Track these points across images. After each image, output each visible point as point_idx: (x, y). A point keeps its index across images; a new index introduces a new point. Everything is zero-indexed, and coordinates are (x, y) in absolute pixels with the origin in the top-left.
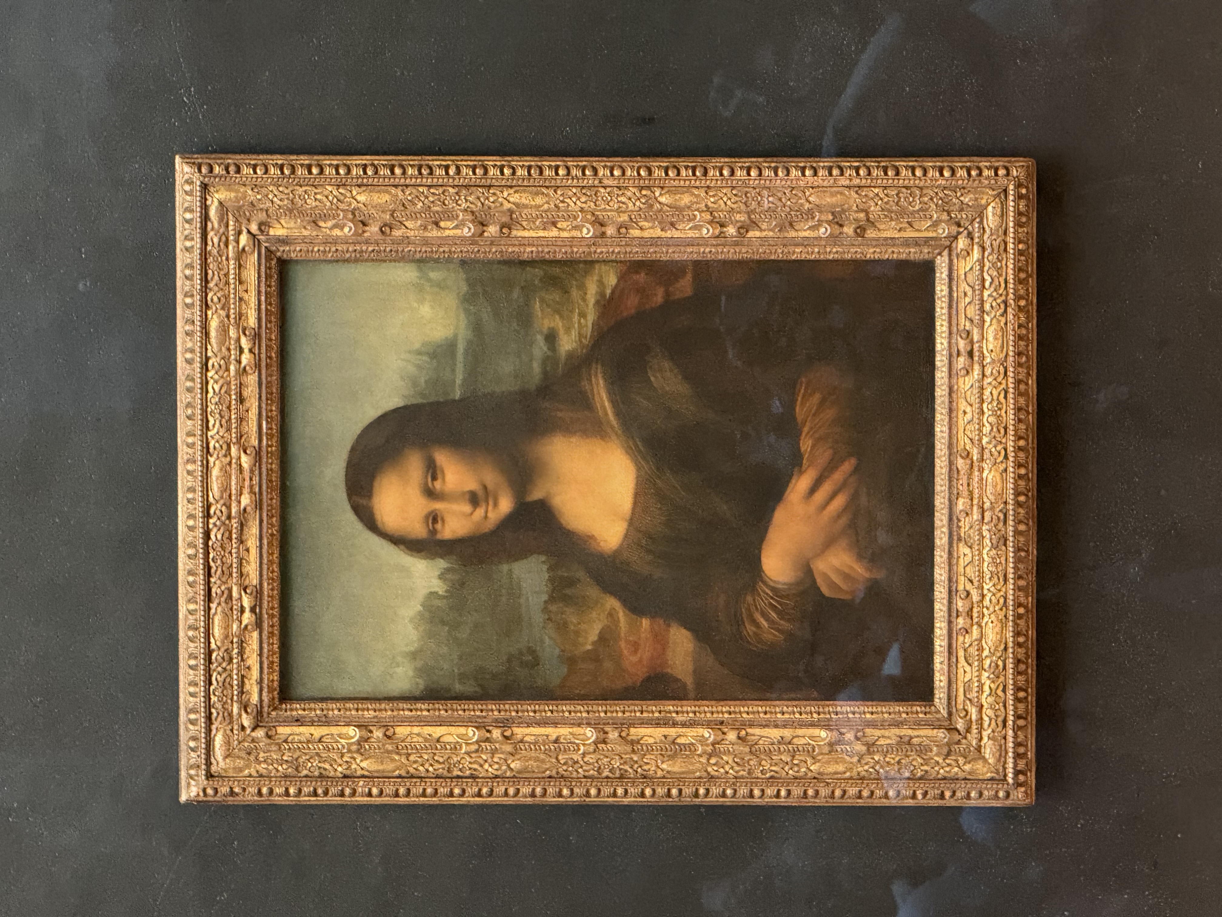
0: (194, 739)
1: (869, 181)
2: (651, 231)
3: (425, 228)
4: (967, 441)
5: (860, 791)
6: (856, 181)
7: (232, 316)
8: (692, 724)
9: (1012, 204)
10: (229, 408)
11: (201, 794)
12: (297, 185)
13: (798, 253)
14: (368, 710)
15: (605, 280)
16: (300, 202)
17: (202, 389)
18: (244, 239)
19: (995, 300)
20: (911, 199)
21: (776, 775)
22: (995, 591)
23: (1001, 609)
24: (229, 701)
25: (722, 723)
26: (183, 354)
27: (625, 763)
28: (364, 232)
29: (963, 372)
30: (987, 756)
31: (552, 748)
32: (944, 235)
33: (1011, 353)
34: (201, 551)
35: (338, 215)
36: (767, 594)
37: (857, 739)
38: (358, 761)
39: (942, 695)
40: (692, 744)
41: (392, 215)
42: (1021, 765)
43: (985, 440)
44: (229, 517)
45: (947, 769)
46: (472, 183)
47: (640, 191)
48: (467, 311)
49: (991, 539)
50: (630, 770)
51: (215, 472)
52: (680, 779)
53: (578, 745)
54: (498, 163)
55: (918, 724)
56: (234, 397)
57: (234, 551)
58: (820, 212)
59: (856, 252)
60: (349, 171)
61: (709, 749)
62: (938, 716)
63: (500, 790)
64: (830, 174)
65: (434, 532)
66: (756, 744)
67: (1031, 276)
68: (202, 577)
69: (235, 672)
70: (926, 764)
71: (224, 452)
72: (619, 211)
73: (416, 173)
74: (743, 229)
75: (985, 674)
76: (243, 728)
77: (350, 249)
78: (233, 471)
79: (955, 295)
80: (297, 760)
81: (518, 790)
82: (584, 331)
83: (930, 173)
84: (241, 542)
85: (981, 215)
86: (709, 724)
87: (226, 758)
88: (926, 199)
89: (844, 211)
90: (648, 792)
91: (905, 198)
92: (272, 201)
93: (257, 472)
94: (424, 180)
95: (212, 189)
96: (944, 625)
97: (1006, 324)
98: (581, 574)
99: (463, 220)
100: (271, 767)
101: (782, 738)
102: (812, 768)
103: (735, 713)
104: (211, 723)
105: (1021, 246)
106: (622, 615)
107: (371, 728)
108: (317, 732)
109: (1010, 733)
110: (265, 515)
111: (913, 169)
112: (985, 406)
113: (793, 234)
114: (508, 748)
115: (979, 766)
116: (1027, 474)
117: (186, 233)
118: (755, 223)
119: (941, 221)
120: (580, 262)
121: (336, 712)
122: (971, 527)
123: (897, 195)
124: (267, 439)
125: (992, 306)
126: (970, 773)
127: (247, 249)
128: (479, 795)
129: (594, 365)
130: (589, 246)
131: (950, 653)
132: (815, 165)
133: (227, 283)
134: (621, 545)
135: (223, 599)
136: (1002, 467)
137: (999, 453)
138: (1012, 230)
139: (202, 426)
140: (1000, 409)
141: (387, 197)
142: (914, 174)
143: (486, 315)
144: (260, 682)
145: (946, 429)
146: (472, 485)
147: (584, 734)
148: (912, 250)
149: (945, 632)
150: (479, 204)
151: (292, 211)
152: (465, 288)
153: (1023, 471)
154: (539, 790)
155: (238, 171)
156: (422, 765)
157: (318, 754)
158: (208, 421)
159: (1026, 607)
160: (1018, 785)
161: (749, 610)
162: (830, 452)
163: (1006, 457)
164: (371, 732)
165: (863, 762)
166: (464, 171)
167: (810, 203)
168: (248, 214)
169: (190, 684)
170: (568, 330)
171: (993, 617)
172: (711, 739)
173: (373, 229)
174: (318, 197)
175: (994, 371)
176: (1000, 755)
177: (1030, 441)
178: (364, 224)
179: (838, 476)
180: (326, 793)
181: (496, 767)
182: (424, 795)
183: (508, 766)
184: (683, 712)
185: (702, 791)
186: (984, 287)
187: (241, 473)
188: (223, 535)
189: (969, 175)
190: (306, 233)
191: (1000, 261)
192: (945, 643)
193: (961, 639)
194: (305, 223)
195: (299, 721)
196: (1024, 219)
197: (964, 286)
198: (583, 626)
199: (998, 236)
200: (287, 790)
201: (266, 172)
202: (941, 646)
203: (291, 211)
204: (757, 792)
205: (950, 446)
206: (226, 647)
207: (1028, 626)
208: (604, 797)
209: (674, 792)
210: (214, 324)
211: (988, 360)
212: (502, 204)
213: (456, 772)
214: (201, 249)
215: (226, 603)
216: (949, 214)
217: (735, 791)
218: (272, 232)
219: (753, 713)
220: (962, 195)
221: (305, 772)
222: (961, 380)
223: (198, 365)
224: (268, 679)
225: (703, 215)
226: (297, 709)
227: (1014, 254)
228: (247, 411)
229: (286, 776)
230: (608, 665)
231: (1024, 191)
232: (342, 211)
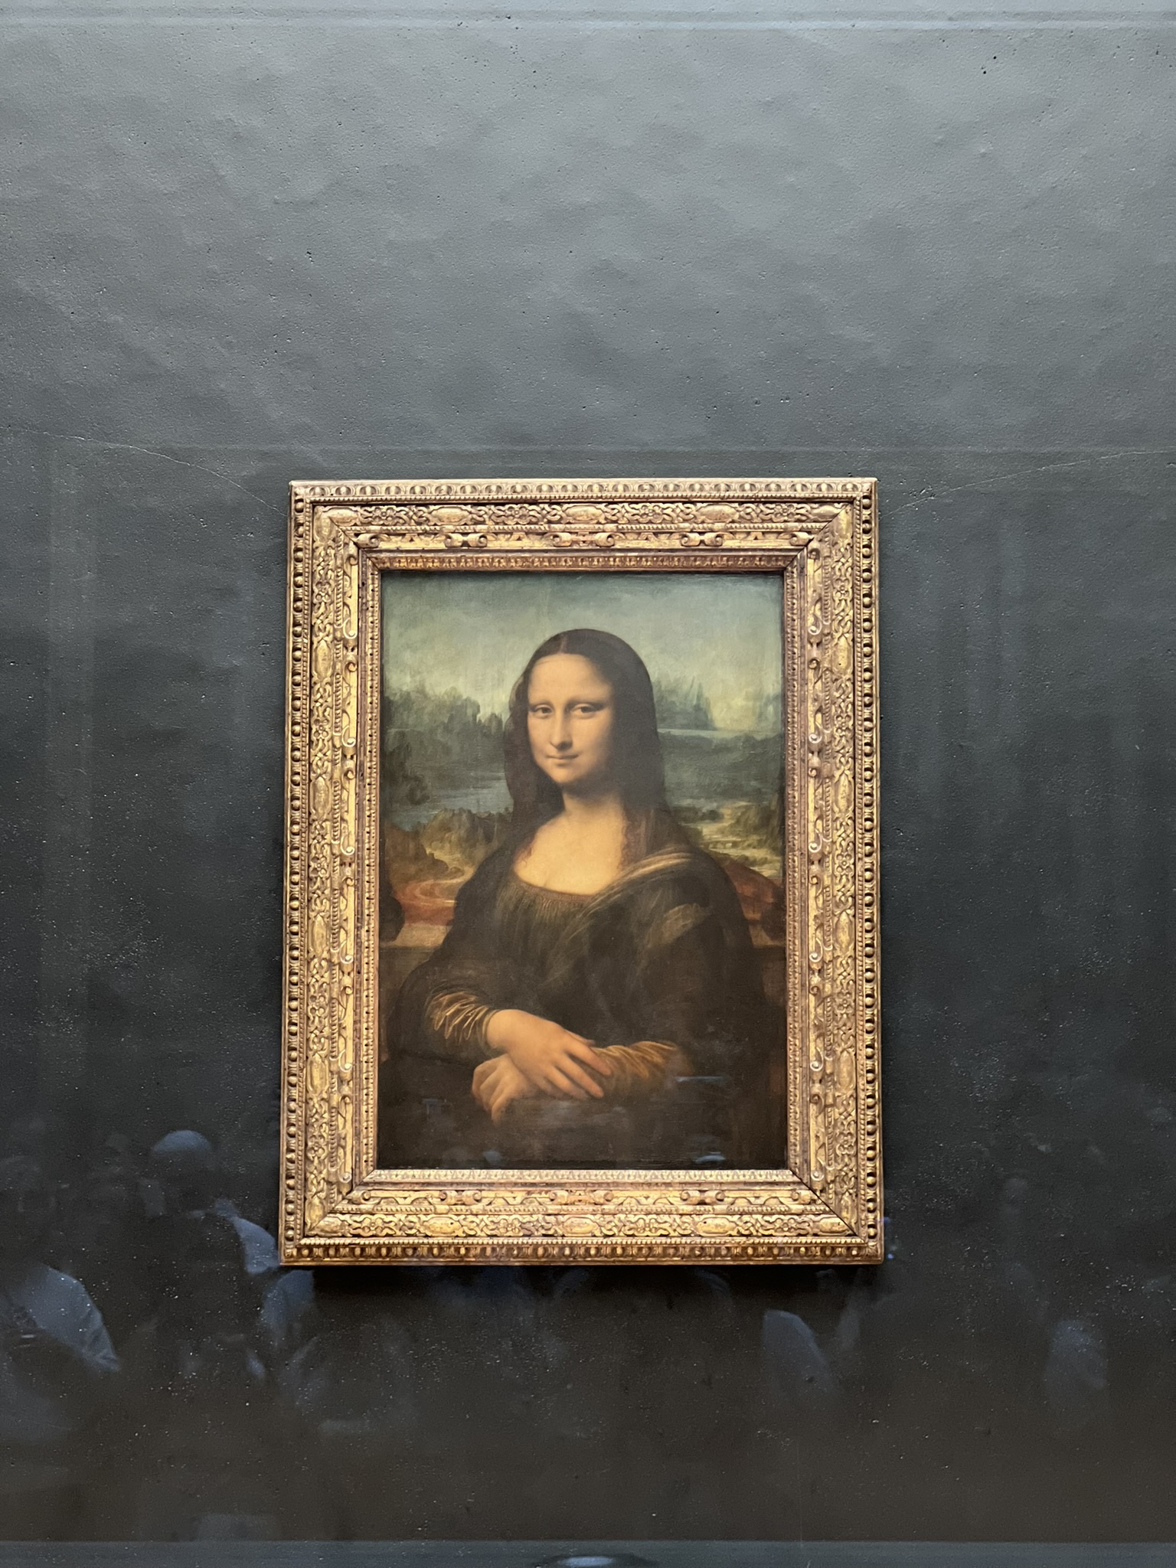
0: (349, 491)
1: (863, 1107)
2: (815, 906)
3: (815, 700)
4: (620, 1200)
5: (294, 1100)
6: (862, 1095)
7: (734, 525)
8: (358, 944)
9: (843, 1241)
10: (650, 522)
11: (298, 498)
12: (853, 584)
13: (793, 1043)
14: (372, 648)
15: (766, 866)
16: (838, 587)
17: (668, 497)
18: (804, 536)
19: (753, 1226)
20: (846, 1146)
21: (310, 1022)
22: (481, 1226)
23: (464, 1232)
24: (381, 522)
25: (359, 972)
26: (698, 482)
27: (323, 882)
28: (812, 644)
29: (685, 1196)
30: (326, 1219)
31: (336, 816)
32: (813, 1177)
33: (703, 1240)
34: (519, 496)
35: (826, 621)
36: (476, 1016)
37: (344, 1097)
38: (326, 638)
39: (383, 1177)
40: (339, 945)
41: (827, 669)
42: (319, 1252)
43: (622, 1217)
44: (550, 522)
45: (315, 1182)
46: (857, 741)
47: (851, 896)
48: (738, 738)
49: (530, 1222)
50: (315, 887)
51: (591, 510)
52: (309, 932)
53: (339, 839)
54: (874, 767)
55: (358, 1154)
56: (660, 526)
57: (519, 526)
58: (833, 1061)
59: (796, 1096)
60: (866, 631)
61: (335, 960)
62: (364, 1174)
63: (298, 767)
64: (868, 1072)
65: (534, 709)
66: (339, 1003)
67: (775, 1259)
68: (495, 497)
69: (409, 527)
70: (320, 1162)
71: (610, 517)
72: (833, 876)
73: (866, 692)
74: (818, 993)
75: (403, 1217)
76: (357, 535)
77: (795, 632)
78: (591, 526)
79: (757, 1188)
80: (329, 583)
81: (298, 785)
82: (719, 845)
83: (870, 1164)
84: (527, 533)
85: (832, 1212)
86: (358, 960)
87: (331, 518)
88: (846, 1160)
89: (834, 1083)
90: (296, 904)
91: (847, 1141)
92: (838, 561)
93: (590, 547)
94: (860, 699)
95: (848, 508)
96: (449, 1179)
97: (731, 1236)
98: (495, 844)
99: (823, 733)
100: (321, 559)
101: (344, 1028)
102: (317, 1055)
103: (368, 984)
104: (362, 506)
105: (803, 1249)
106: (459, 881)
107: (356, 650)
108: (353, 602)
109: (348, 1241)
110: (552, 554)
111: (873, 1148)
112: (654, 1216)
113: (812, 1037)
114: (337, 774)
115: (317, 1212)
116: (590, 1256)
117: (808, 485)
118: (823, 1001)
119: (826, 1175)
120: (784, 842)
121: (370, 619)
122: (540, 1204)
123: (850, 1134)
124: (621, 557)
125: (746, 1222)
126: (310, 1203)
127: (795, 539)
128: (294, 749)
129: (688, 854)
130: (800, 849)
131: (423, 1184)
132: (876, 1057)
133: (763, 521)
134: (521, 881)
135: (475, 516)
136: (597, 1233)
137: (610, 1230)
138: (819, 1241)
139: (634, 497)
140: (650, 1231)
141: (843, 665)
142: (869, 1149)
143: (735, 756)
144: (398, 550)
145: (632, 1180)
146: (578, 744)
147: (349, 845)
148: (798, 1148)
149: (443, 1179)
150: (838, 748)
151: (830, 581)
152: (759, 737)
153: (593, 1252)
154: (297, 803)
155: (866, 532)
156: (321, 697)
157: (332, 602)
158: (637, 503)
159: (466, 1255)
160: (299, 1249)
161: (463, 998)
162: (608, 1072)
163: (606, 1236)
164: (353, 650)
165: (322, 1103)
166: (868, 735)
167: (842, 1052)
168: (827, 539)
169: (398, 488)
170: (722, 832)
171: (456, 1225)
172: (344, 962)
173: (815, 653)
174: (843, 602)
175: (686, 1225)
176: (327, 1232)
177: (622, 1259)
178: (818, 644)
179: (587, 1081)
180: (297, 610)
181: (320, 764)
182: (295, 699)
183: (320, 775)
184: (368, 936)
185: (296, 953)
186: (764, 1215)
187: (590, 533)
188: (534, 516)
189: (869, 1201)
190: (810, 592)
191: (789, 1231)
192: (432, 1179)
193: (437, 1194)
194: (819, 591)
195: (363, 586)
196: (828, 1252)
197: (765, 1196)
198: (447, 845)
199: (812, 1228)
200: (300, 574)
201: (864, 556)
202: (429, 1175)
203: (830, 578)
204: (294, 1004)
205: (616, 1184)
206: (430, 518)
207: (448, 1257)
208: (291, 863)
209: (295, 928)
210: (726, 509)
211: (696, 1218)
212: (838, 769)
213: (314, 728)
214: (795, 498)
215: (472, 519)
216: (833, 1182)
217: (296, 984)
218: (810, 562)
219: (368, 1001)
220: (850, 1194)
221: (316, 591)
222: (677, 1194)
223: (689, 495)
224: (402, 557)
225: (830, 954)
226: (374, 583)
227: (796, 1243)
228: (647, 539)
229: (313, 573)
230: (412, 869)
231: (854, 1252)
232: (831, 624)
